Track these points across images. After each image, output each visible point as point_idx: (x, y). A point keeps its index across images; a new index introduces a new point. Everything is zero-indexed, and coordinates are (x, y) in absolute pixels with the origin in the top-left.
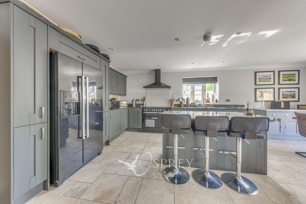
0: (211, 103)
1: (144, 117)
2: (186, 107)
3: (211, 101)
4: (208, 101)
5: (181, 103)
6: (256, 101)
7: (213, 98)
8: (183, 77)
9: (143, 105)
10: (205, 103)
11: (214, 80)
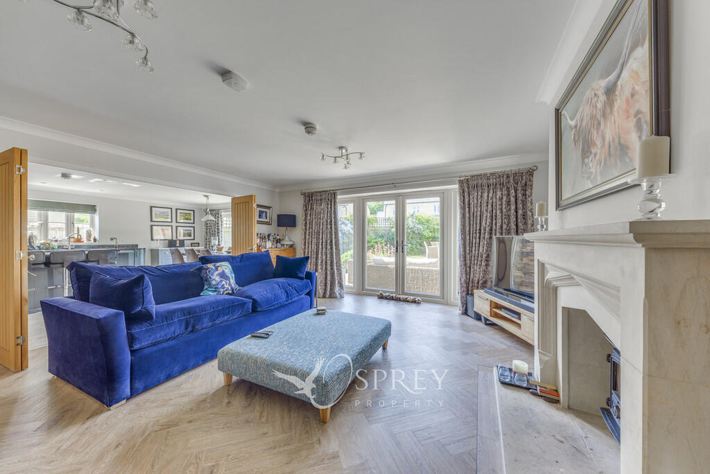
0: (85, 241)
4: (79, 240)
6: (152, 240)
7: (89, 235)
10: (71, 244)
11: (92, 209)
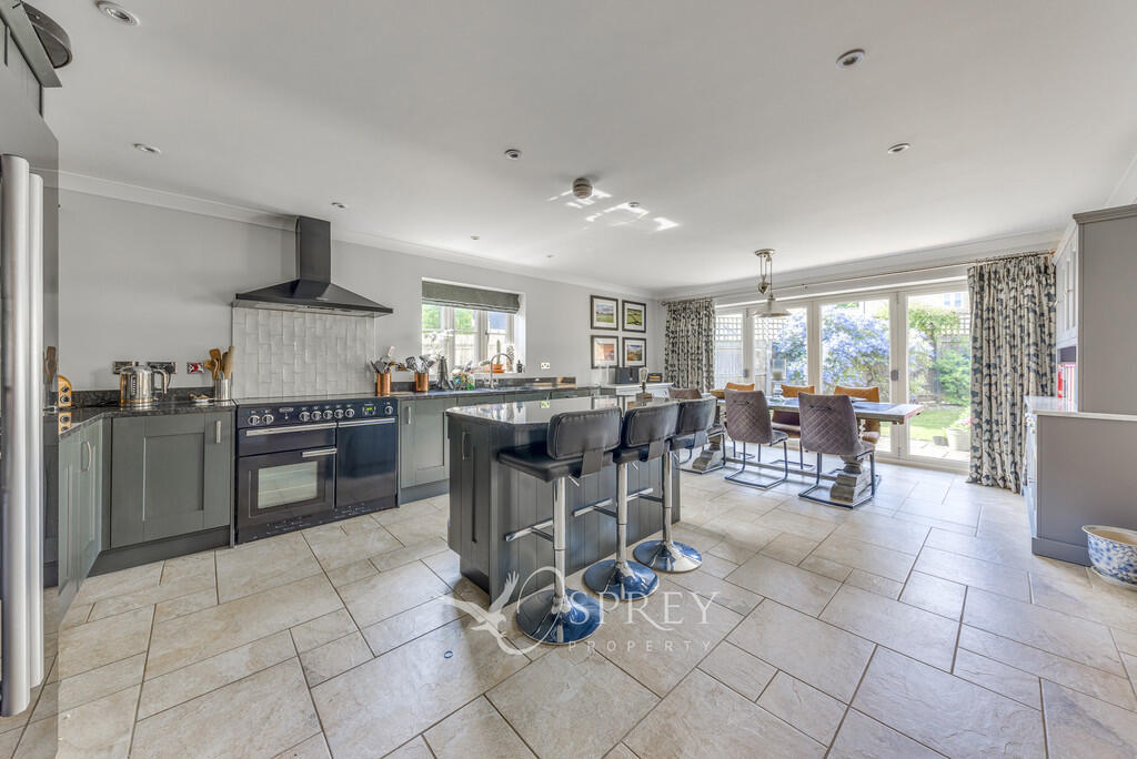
0: (507, 373)
1: (247, 459)
2: (441, 389)
3: (505, 367)
4: (498, 369)
5: (420, 376)
6: (593, 367)
7: (511, 357)
8: (424, 279)
9: (211, 392)
11: (511, 302)
